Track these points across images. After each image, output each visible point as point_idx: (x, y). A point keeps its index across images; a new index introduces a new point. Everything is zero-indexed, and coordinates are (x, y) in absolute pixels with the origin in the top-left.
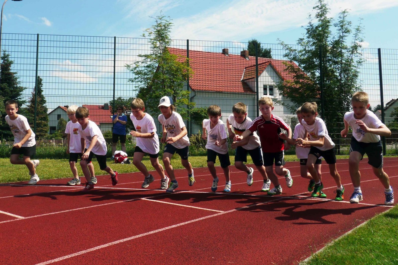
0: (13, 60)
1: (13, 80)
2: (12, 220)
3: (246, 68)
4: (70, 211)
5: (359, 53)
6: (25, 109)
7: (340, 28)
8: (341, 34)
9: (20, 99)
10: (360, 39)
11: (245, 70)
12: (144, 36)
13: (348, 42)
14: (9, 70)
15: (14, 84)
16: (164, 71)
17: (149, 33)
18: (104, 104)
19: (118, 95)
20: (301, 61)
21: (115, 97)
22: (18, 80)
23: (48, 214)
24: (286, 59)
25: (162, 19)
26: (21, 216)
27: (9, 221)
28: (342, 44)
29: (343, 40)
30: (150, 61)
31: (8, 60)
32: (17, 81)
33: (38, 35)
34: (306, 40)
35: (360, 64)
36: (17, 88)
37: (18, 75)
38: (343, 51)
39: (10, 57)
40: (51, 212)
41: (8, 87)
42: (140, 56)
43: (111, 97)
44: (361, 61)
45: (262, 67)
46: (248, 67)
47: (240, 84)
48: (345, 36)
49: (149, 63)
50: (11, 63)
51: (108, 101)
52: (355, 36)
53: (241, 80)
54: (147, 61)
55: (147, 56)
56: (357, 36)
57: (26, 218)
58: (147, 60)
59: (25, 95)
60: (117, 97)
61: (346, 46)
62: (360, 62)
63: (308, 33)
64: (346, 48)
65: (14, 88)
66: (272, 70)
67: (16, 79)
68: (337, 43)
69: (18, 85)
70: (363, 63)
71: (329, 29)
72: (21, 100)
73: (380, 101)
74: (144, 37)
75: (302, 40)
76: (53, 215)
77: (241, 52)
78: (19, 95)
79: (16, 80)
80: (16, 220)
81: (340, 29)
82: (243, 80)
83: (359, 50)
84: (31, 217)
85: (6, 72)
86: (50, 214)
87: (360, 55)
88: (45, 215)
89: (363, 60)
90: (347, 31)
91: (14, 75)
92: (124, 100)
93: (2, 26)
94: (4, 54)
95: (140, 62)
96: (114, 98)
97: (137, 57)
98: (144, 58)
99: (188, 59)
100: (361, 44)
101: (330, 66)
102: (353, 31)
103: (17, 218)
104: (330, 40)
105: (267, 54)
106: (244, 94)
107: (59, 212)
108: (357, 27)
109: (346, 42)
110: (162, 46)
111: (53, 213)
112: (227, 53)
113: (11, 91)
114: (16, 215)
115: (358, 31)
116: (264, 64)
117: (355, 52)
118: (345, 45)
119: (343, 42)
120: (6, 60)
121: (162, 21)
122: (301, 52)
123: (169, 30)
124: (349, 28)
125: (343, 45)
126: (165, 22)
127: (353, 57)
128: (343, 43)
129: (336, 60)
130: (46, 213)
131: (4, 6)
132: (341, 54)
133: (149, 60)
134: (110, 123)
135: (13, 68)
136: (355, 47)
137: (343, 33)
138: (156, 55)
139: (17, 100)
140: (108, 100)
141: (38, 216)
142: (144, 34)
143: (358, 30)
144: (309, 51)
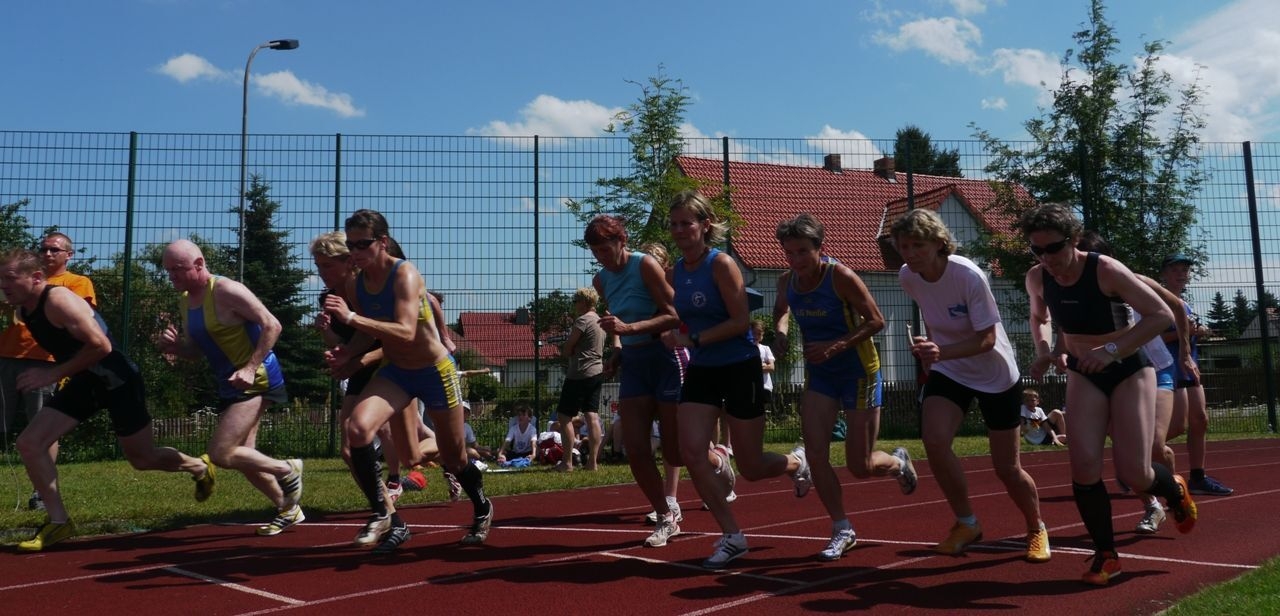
0: (275, 200)
1: (278, 253)
2: (273, 610)
3: (888, 206)
4: (420, 586)
5: (1192, 158)
6: (310, 326)
7: (1140, 90)
8: (1142, 108)
9: (296, 300)
10: (1195, 120)
11: (886, 210)
12: (611, 131)
13: (1161, 128)
14: (268, 226)
15: (280, 263)
16: (664, 222)
17: (625, 124)
18: (514, 311)
19: (547, 287)
20: (1035, 183)
21: (540, 291)
22: (291, 253)
23: (364, 594)
24: (992, 176)
25: (663, 86)
26: (297, 599)
27: (266, 611)
28: (1142, 134)
29: (1146, 123)
30: (629, 196)
31: (263, 201)
32: (289, 256)
33: (338, 136)
34: (1048, 125)
35: (1195, 186)
36: (288, 272)
37: (290, 239)
38: (1147, 153)
39: (268, 193)
40: (373, 589)
41: (266, 272)
42: (601, 183)
43: (530, 291)
44: (1196, 178)
45: (932, 201)
46: (893, 203)
47: (876, 250)
48: (1153, 113)
49: (625, 201)
50: (272, 207)
51: (526, 303)
52: (1181, 111)
53: (878, 236)
54: (621, 197)
55: (620, 183)
56: (1188, 111)
57: (309, 603)
58: (619, 193)
59: (308, 293)
60: (544, 291)
61: (1156, 139)
62: (1194, 182)
63: (1057, 103)
64: (1156, 145)
65: (280, 272)
66: (959, 209)
67: (286, 249)
68: (1131, 133)
69: (291, 266)
70: (1203, 182)
71: (1113, 97)
72: (299, 305)
73: (1255, 284)
74: (611, 134)
75: (1038, 124)
76: (375, 595)
77: (877, 163)
78: (294, 291)
79: (286, 252)
80: (283, 607)
81: (1139, 95)
82: (881, 237)
83: (1192, 150)
84: (322, 601)
85: (261, 232)
86: (368, 593)
87: (1194, 164)
88: (356, 595)
89: (1201, 176)
90: (1161, 100)
91: (281, 240)
92: (566, 297)
93: (247, 116)
94: (255, 186)
95: (601, 200)
96: (536, 295)
97: (594, 185)
98: (611, 189)
99: (726, 188)
100: (1197, 132)
101: (1115, 196)
102: (1177, 99)
103: (288, 604)
104: (1111, 127)
105: (948, 164)
106: (885, 275)
107: (390, 589)
108: (1187, 88)
109: (1154, 130)
110: (659, 157)
111: (377, 591)
112: (839, 168)
113: (274, 282)
114: (284, 596)
115: (1191, 99)
116: (938, 193)
117: (1181, 155)
118: (1153, 137)
119: (1147, 128)
120: (258, 201)
121: (662, 93)
122: (1032, 156)
123: (678, 114)
124: (1164, 90)
125: (1146, 137)
126: (668, 93)
127: (1175, 166)
128: (1145, 130)
129: (1130, 178)
130: (358, 592)
131: (251, 65)
132: (1142, 162)
133: (625, 194)
134: (529, 360)
135: (277, 222)
136: (1181, 143)
137: (1145, 103)
138: (645, 178)
139: (288, 303)
140: (524, 301)
141: (338, 598)
142: (612, 127)
143: (1189, 94)
144: (1055, 156)
